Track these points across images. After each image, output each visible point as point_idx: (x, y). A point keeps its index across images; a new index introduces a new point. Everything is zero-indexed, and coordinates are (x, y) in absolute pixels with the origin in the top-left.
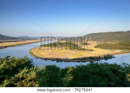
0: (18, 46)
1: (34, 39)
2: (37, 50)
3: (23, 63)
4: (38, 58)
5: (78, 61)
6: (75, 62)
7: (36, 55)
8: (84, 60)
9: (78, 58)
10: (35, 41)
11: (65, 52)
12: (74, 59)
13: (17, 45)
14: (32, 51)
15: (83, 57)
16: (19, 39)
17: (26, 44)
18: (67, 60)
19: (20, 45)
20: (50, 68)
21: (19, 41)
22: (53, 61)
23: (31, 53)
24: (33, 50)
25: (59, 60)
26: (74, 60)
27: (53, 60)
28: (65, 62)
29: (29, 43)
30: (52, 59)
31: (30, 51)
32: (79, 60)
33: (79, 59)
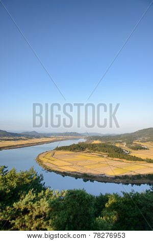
0: (20, 147)
1: (46, 136)
2: (49, 156)
3: (28, 181)
4: (50, 170)
5: (125, 181)
6: (118, 183)
7: (48, 165)
8: (137, 181)
9: (124, 174)
10: (48, 140)
11: (99, 163)
12: (116, 177)
13: (18, 146)
14: (41, 158)
15: (134, 174)
16: (23, 135)
17: (33, 144)
18: (104, 179)
19: (22, 146)
20: (75, 196)
21: (21, 139)
22: (76, 178)
23: (39, 161)
24: (43, 155)
25: (88, 176)
26: (116, 179)
27: (76, 176)
28: (99, 181)
29: (38, 144)
30: (75, 174)
31: (38, 157)
32: (127, 180)
33: (126, 177)
